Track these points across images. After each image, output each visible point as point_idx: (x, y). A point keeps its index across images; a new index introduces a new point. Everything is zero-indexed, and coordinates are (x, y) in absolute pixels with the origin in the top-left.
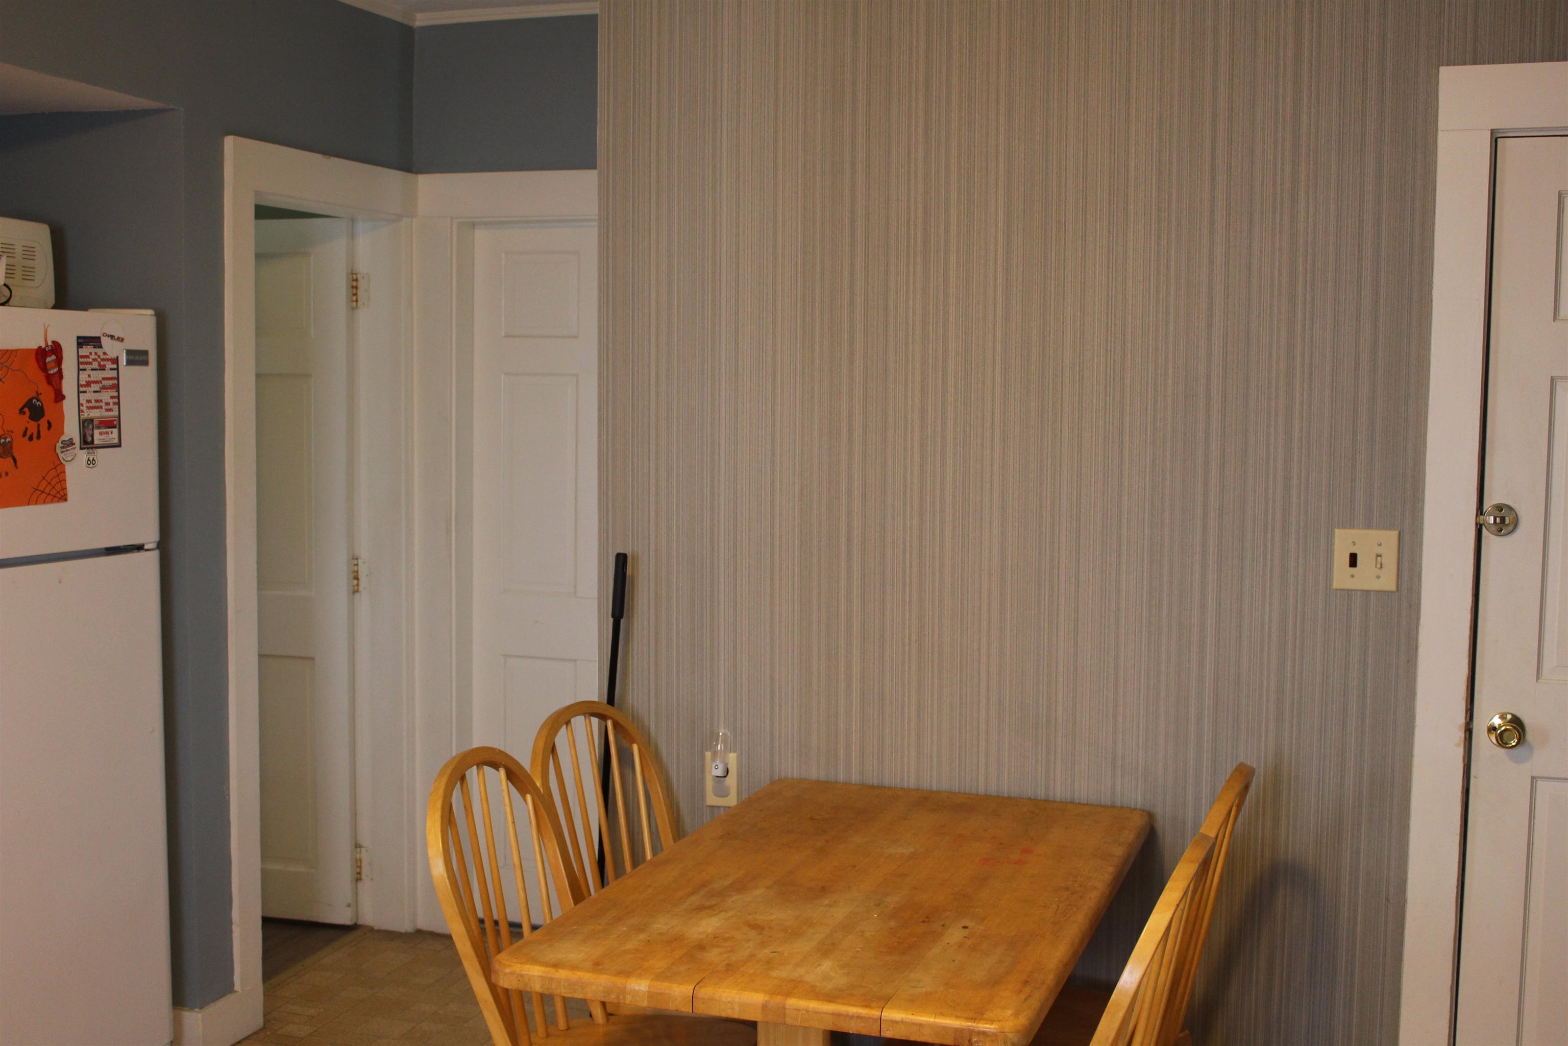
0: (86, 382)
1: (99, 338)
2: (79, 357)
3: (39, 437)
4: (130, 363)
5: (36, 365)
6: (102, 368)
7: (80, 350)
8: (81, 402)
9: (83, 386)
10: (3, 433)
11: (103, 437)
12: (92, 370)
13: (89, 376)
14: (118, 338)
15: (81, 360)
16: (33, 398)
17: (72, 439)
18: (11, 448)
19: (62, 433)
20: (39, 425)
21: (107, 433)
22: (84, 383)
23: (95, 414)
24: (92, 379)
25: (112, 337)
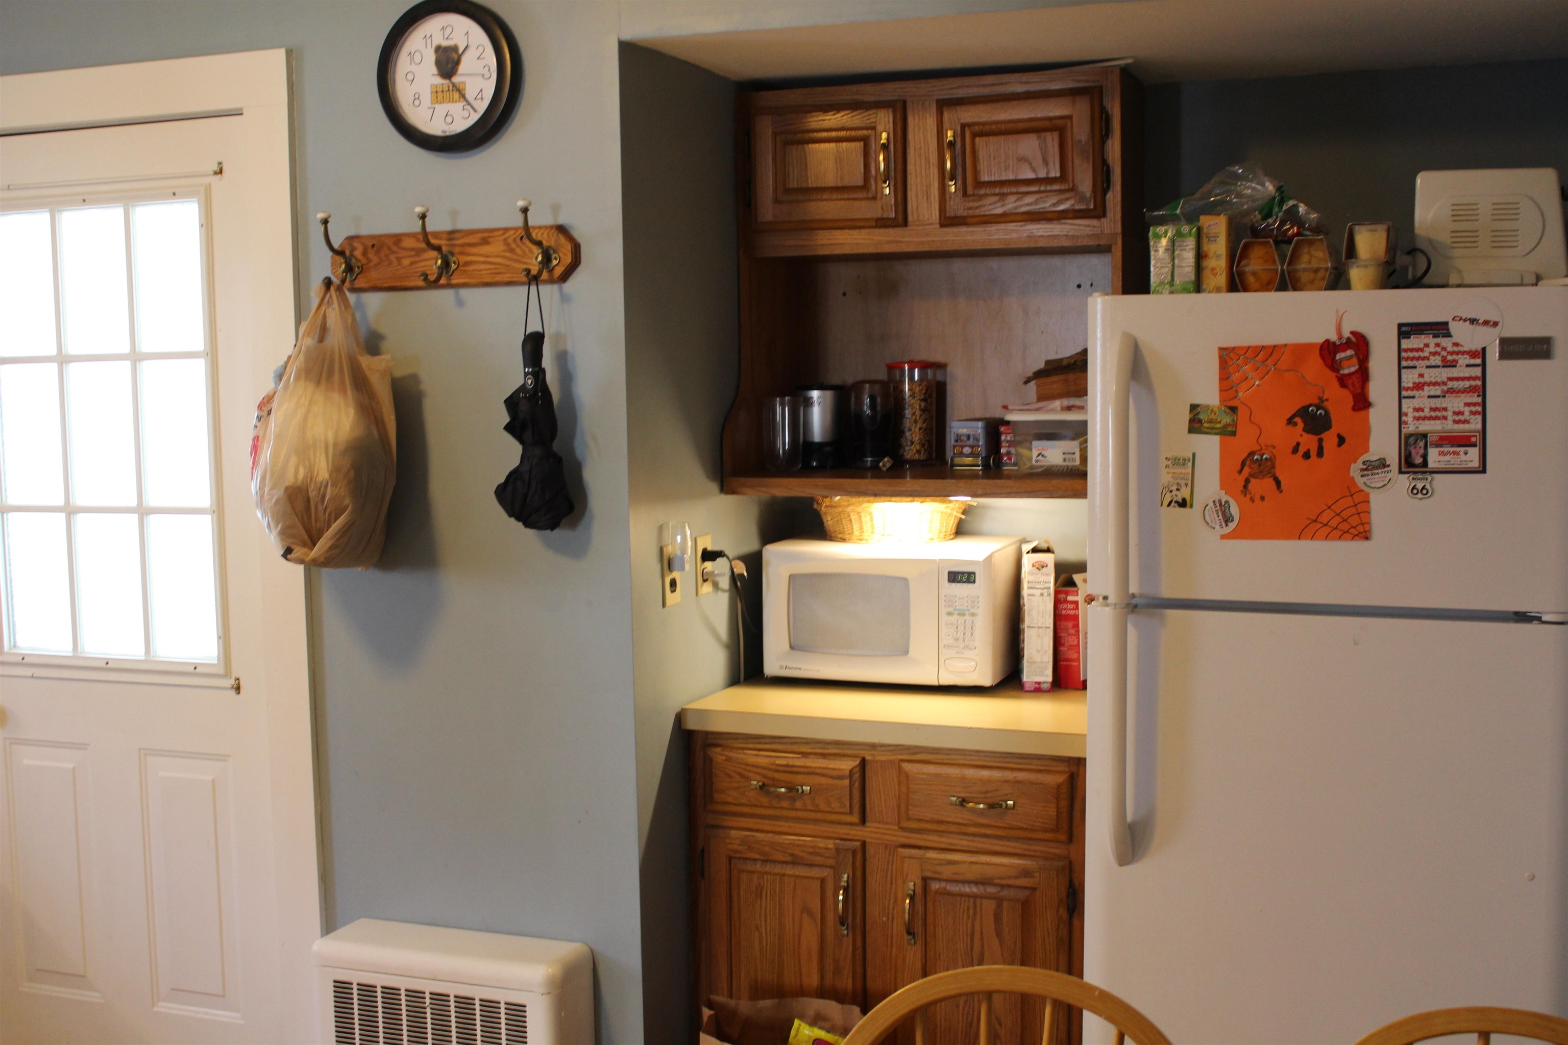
0: (1414, 383)
1: (1446, 324)
2: (1400, 350)
3: (1320, 453)
4: (1504, 355)
5: (1320, 362)
6: (1449, 364)
7: (1403, 341)
8: (1404, 409)
9: (1407, 389)
10: (1259, 448)
11: (1442, 458)
12: (1428, 367)
13: (1421, 376)
14: (1486, 323)
15: (1404, 354)
16: (1310, 405)
17: (1384, 459)
18: (1273, 467)
19: (1366, 450)
20: (1320, 441)
21: (1454, 453)
22: (1410, 385)
23: (1425, 426)
24: (1427, 379)
25: (1473, 321)
